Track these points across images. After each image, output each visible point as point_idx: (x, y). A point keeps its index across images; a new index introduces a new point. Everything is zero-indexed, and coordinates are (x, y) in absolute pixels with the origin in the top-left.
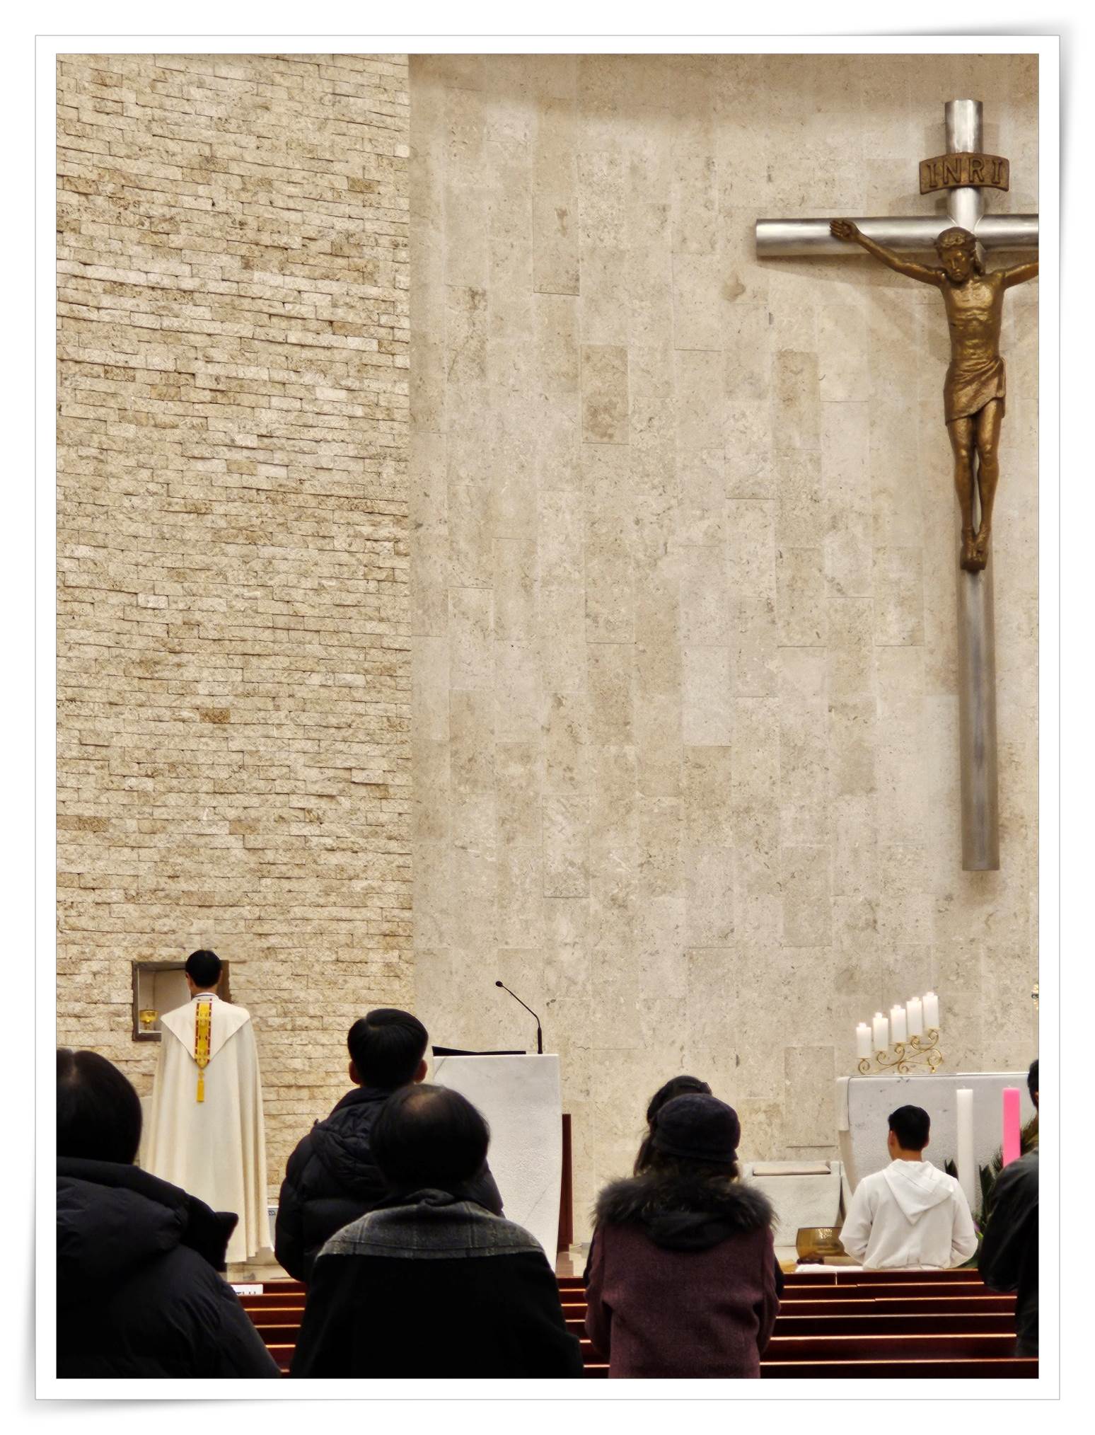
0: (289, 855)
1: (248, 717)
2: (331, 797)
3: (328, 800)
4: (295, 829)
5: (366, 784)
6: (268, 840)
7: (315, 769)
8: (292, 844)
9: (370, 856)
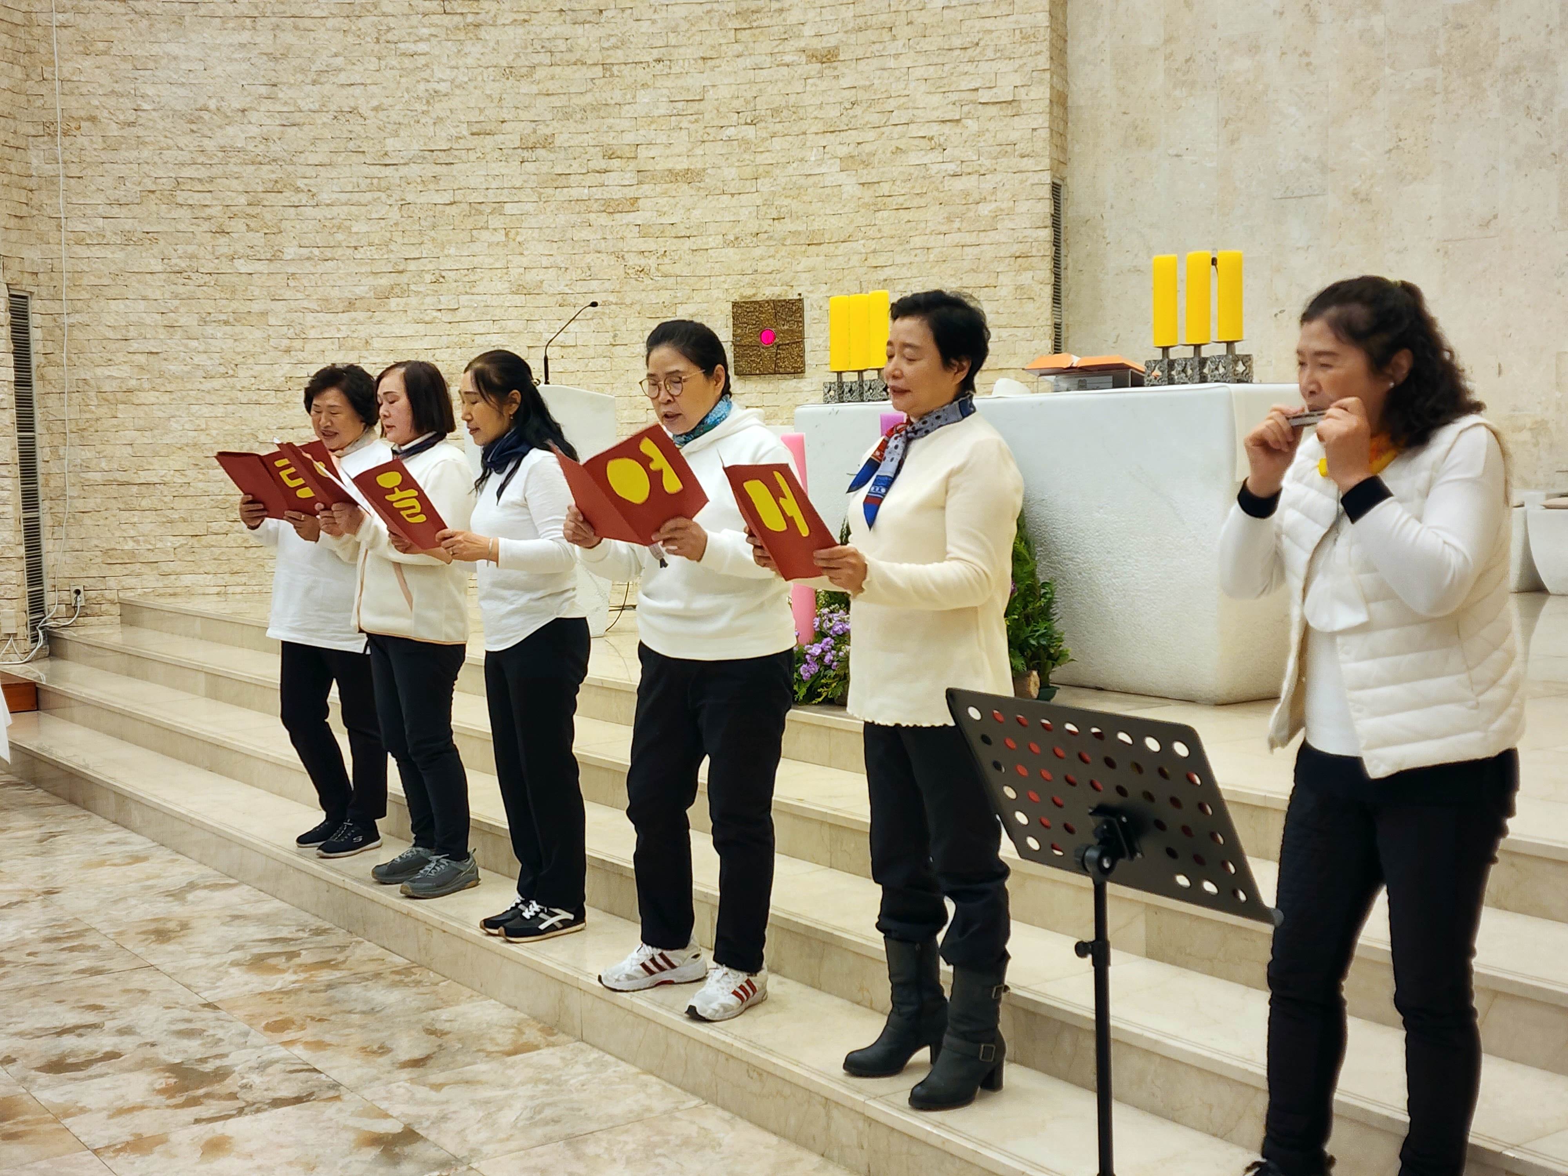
0: (909, 185)
1: (860, 53)
2: (958, 121)
3: (955, 124)
4: (914, 158)
5: (997, 103)
6: (883, 173)
7: (937, 95)
8: (910, 174)
9: (999, 177)
